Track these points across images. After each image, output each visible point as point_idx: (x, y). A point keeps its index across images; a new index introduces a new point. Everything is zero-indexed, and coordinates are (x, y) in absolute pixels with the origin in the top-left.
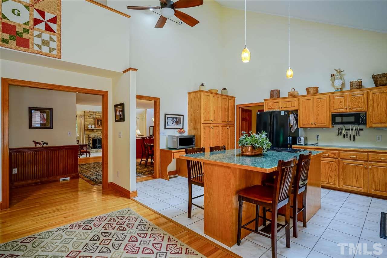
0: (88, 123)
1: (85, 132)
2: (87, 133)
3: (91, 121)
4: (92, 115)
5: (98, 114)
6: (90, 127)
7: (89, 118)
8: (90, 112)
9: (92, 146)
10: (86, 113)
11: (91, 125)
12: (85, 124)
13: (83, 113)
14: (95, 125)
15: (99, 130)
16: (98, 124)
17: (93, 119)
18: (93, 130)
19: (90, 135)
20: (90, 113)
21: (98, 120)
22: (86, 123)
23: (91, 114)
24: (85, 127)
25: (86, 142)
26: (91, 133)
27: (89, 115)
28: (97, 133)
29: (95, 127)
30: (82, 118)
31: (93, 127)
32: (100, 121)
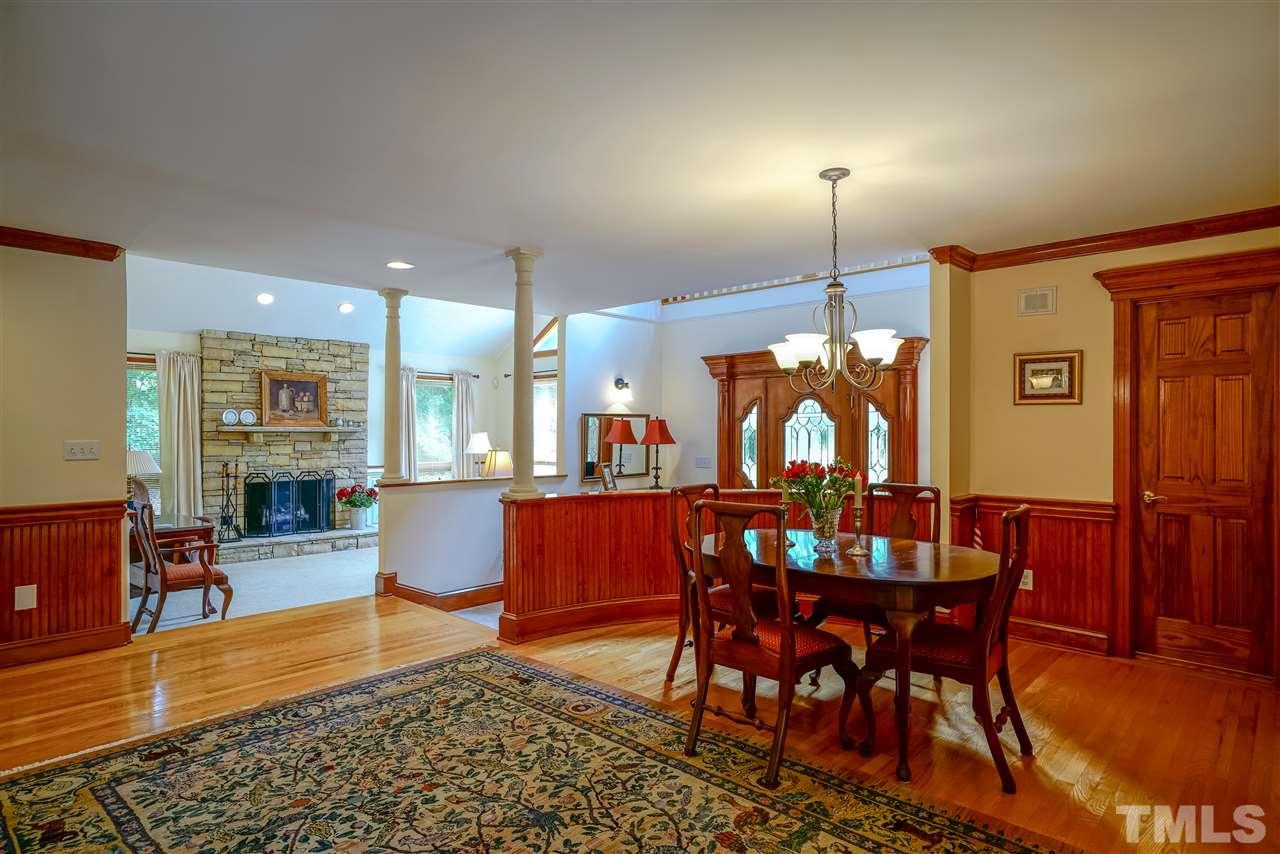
0: (223, 398)
1: (202, 445)
2: (210, 449)
3: (237, 387)
4: (243, 353)
5: (275, 352)
6: (229, 417)
7: (224, 369)
8: (229, 336)
9: (241, 522)
10: (209, 343)
11: (239, 410)
12: (202, 401)
13: (190, 345)
14: (258, 406)
15: (278, 434)
16: (275, 403)
17: (246, 378)
18: (247, 435)
19: (232, 466)
20: (233, 345)
21: (277, 384)
22: (209, 397)
23: (240, 347)
24: (202, 421)
25: (211, 500)
26: (237, 450)
27: (226, 355)
28: (273, 450)
29: (260, 418)
30: (189, 369)
31: (249, 417)
32: (285, 385)
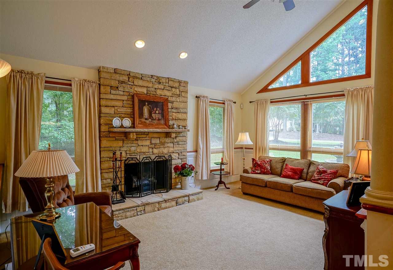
0: (112, 111)
1: (100, 140)
2: (105, 143)
3: (119, 104)
4: (123, 82)
5: (140, 83)
6: (116, 122)
7: (113, 92)
8: (116, 71)
9: (122, 188)
10: (103, 75)
11: (122, 118)
12: (100, 112)
13: (92, 76)
14: (132, 116)
15: (144, 133)
16: (141, 114)
17: (125, 98)
18: (126, 135)
19: (118, 153)
20: (117, 77)
21: (142, 103)
22: (104, 110)
23: (122, 78)
24: (100, 125)
25: (106, 175)
26: (120, 143)
27: (114, 83)
28: (140, 143)
29: (133, 123)
30: (92, 91)
31: (127, 122)
32: (146, 103)
